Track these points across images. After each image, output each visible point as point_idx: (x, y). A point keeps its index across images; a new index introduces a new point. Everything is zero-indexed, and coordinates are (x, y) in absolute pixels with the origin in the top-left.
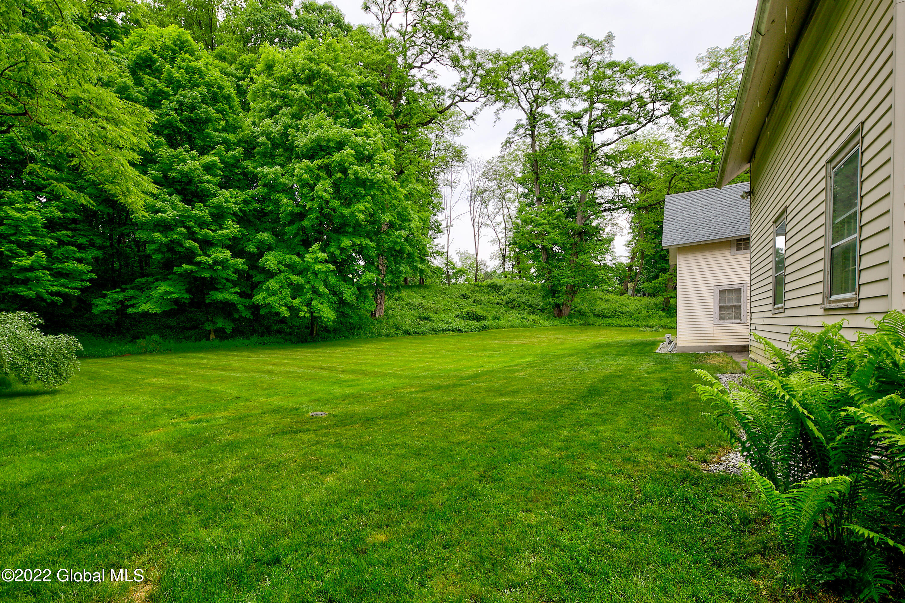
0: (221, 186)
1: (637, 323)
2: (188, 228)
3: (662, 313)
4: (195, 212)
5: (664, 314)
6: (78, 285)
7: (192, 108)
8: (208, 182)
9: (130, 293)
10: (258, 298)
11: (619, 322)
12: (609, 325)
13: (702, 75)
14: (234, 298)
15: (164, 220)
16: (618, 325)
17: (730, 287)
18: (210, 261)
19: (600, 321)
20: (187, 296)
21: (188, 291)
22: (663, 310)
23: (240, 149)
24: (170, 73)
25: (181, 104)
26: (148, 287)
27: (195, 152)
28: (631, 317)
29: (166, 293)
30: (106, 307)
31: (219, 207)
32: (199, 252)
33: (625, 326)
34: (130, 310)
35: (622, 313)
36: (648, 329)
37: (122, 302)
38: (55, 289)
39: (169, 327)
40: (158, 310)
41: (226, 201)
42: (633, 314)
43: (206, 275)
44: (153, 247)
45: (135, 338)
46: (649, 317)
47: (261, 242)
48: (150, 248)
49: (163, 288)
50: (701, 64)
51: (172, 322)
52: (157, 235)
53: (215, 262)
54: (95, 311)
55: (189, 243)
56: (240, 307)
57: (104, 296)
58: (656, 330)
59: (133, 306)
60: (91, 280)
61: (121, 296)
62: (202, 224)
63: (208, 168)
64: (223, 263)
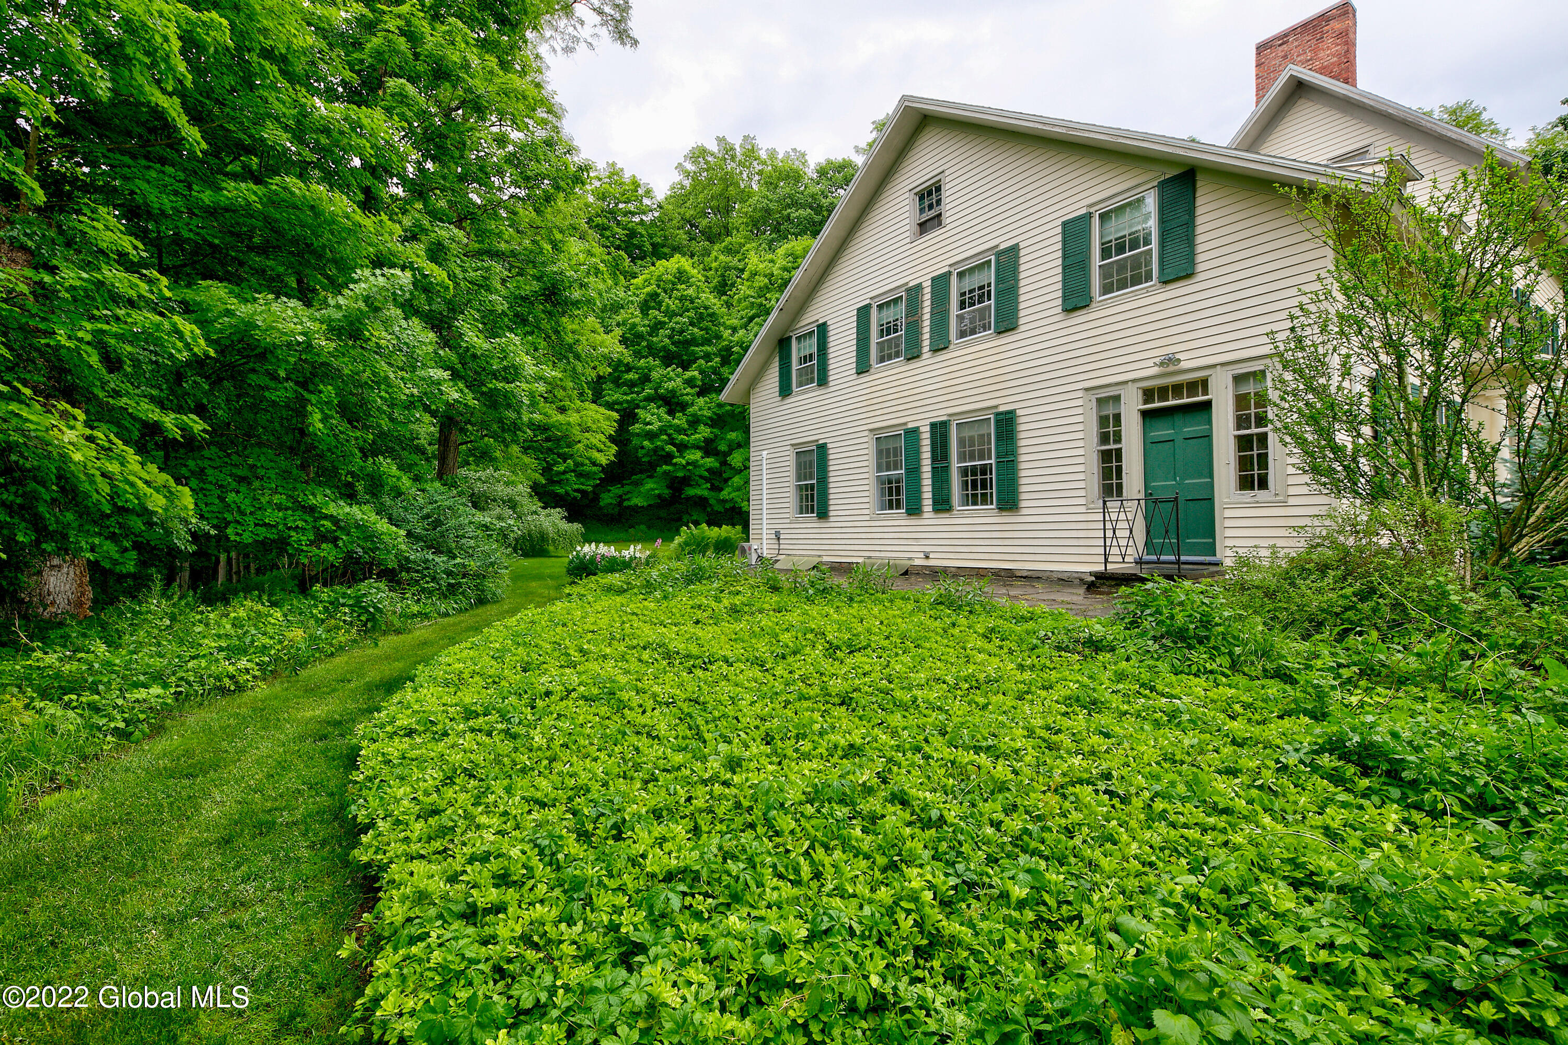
0: (699, 394)
2: (669, 435)
4: (676, 421)
6: (591, 483)
7: (682, 332)
8: (687, 394)
9: (627, 488)
10: (724, 494)
14: (706, 493)
15: (650, 432)
18: (684, 462)
20: (667, 491)
21: (668, 487)
23: (718, 359)
24: (668, 306)
25: (673, 329)
26: (637, 484)
27: (679, 370)
29: (653, 490)
30: (610, 501)
31: (694, 415)
32: (677, 454)
34: (626, 504)
37: (620, 496)
38: (576, 487)
39: (659, 518)
40: (645, 504)
41: (700, 409)
43: (680, 474)
44: (644, 451)
45: (632, 527)
47: (731, 441)
48: (641, 453)
49: (650, 485)
51: (663, 513)
52: (646, 443)
53: (688, 464)
54: (601, 504)
55: (669, 448)
56: (712, 501)
57: (609, 491)
59: (628, 499)
60: (600, 479)
61: (620, 492)
62: (680, 430)
63: (690, 382)
64: (694, 464)
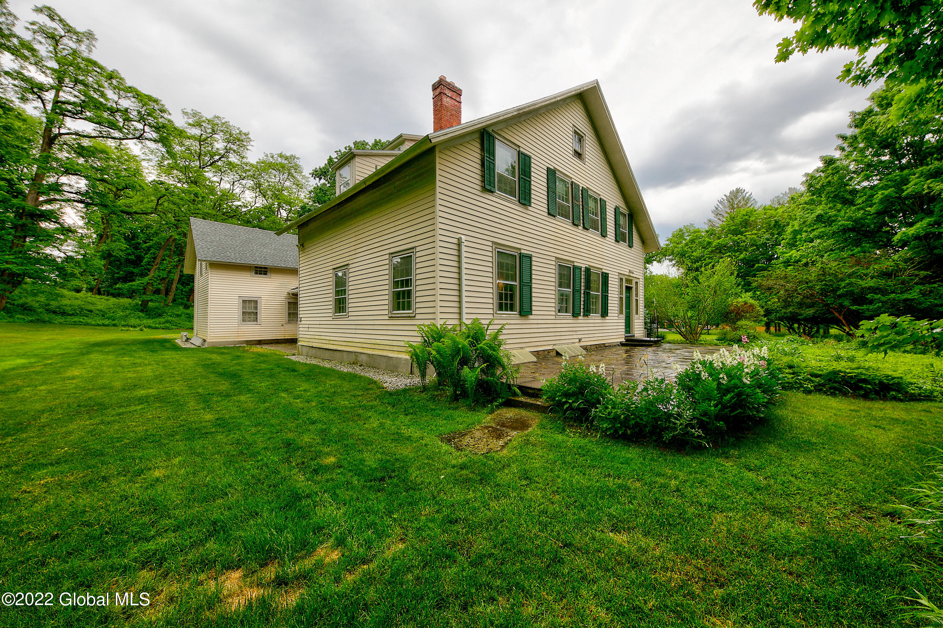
1: (114, 322)
3: (141, 314)
5: (143, 315)
11: (87, 320)
12: (75, 324)
13: (186, 125)
16: (87, 324)
17: (250, 299)
19: (59, 319)
22: (142, 311)
28: (103, 316)
33: (99, 325)
35: (91, 311)
36: (132, 329)
42: (107, 314)
46: (126, 316)
50: (186, 117)
58: (141, 330)
